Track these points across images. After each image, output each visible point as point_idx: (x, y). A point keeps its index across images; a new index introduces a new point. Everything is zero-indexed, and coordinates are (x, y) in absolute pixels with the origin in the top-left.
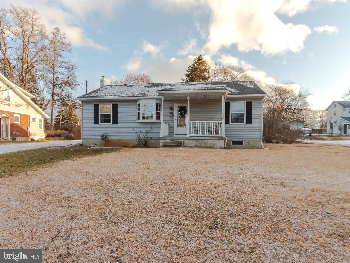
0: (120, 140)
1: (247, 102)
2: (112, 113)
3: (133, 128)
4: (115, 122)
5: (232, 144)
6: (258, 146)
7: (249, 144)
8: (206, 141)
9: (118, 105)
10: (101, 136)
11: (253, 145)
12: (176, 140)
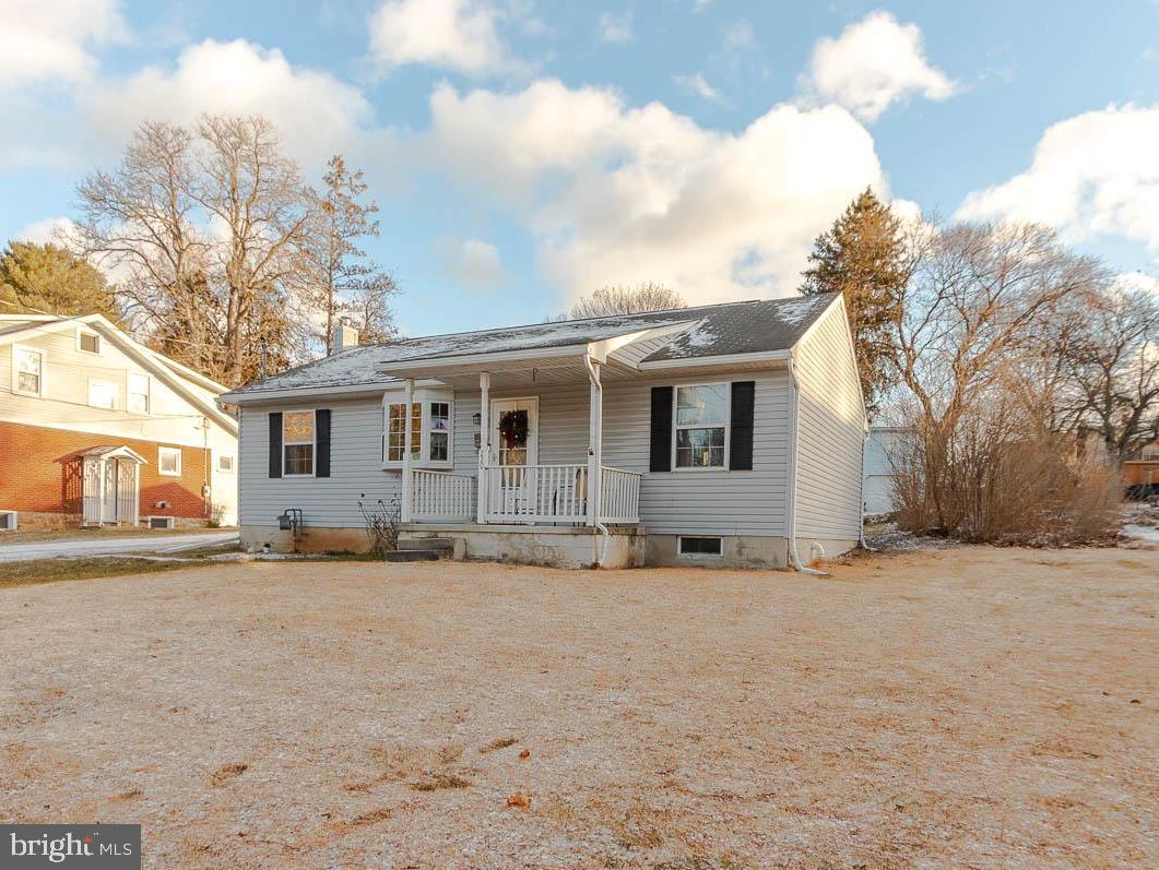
0: (335, 531)
1: (735, 386)
2: (314, 443)
3: (362, 491)
4: (324, 471)
5: (683, 551)
6: (776, 560)
7: (740, 553)
8: (536, 537)
9: (333, 414)
10: (280, 518)
11: (757, 556)
12: (444, 535)
